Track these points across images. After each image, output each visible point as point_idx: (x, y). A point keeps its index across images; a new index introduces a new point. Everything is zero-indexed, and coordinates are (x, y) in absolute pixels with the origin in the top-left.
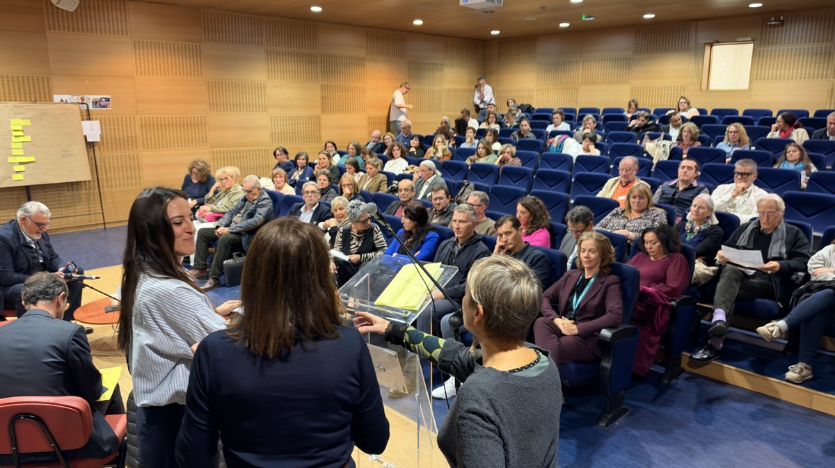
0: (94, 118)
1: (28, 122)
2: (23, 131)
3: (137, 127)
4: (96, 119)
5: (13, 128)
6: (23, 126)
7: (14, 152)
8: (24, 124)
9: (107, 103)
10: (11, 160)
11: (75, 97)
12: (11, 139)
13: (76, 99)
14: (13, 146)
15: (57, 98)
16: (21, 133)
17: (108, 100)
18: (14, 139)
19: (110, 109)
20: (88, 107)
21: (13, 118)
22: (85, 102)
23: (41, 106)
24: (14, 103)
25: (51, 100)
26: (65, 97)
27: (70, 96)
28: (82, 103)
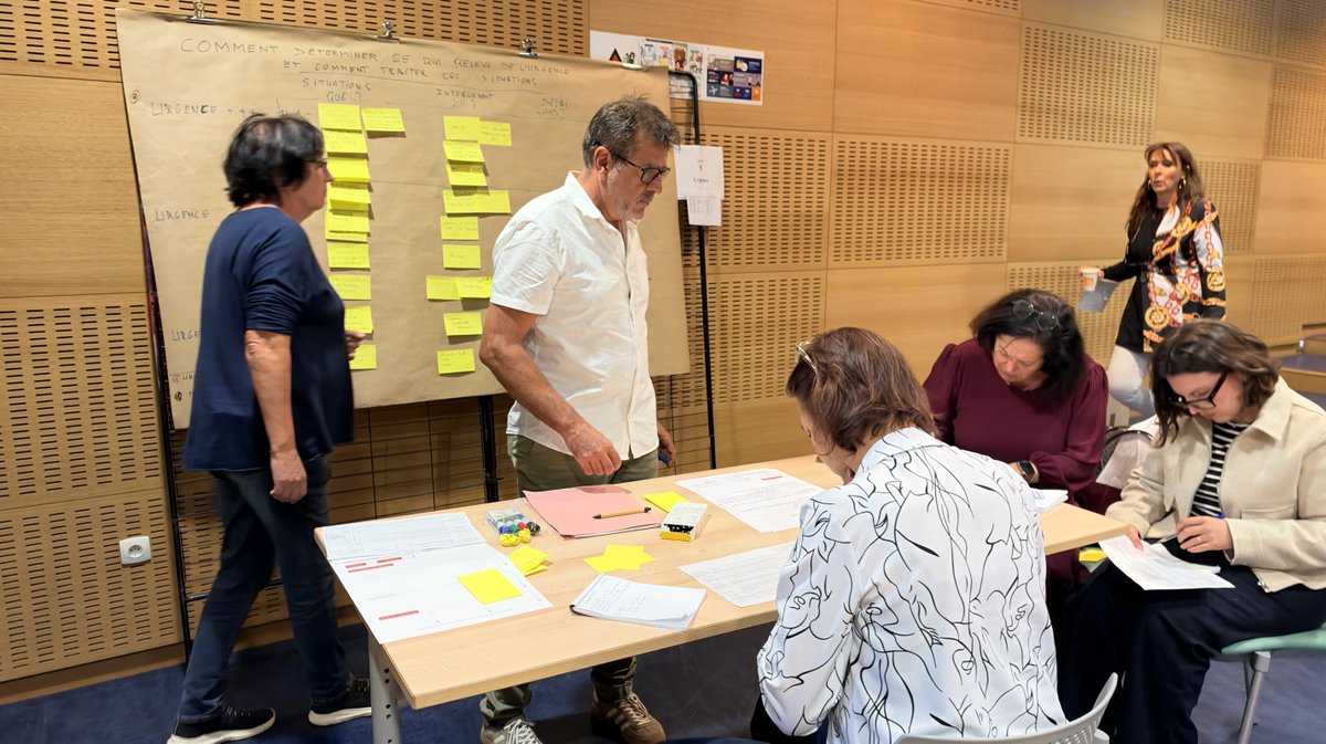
0: (708, 138)
1: (501, 135)
2: (483, 168)
3: (827, 177)
4: (715, 143)
5: (452, 152)
6: (484, 148)
7: (452, 256)
8: (488, 141)
9: (751, 79)
10: (436, 288)
11: (658, 48)
12: (439, 197)
13: (661, 55)
14: (449, 229)
15: (601, 44)
16: (477, 179)
17: (755, 67)
18: (453, 203)
19: (759, 103)
20: (694, 92)
21: (454, 111)
22: (686, 69)
23: (546, 72)
24: (456, 48)
25: (581, 49)
26: (627, 43)
27: (642, 40)
28: (678, 74)
